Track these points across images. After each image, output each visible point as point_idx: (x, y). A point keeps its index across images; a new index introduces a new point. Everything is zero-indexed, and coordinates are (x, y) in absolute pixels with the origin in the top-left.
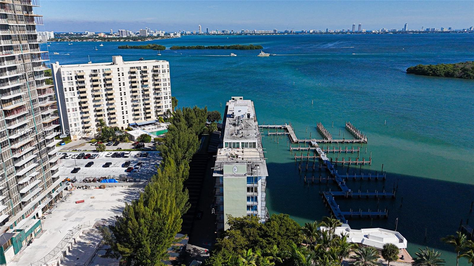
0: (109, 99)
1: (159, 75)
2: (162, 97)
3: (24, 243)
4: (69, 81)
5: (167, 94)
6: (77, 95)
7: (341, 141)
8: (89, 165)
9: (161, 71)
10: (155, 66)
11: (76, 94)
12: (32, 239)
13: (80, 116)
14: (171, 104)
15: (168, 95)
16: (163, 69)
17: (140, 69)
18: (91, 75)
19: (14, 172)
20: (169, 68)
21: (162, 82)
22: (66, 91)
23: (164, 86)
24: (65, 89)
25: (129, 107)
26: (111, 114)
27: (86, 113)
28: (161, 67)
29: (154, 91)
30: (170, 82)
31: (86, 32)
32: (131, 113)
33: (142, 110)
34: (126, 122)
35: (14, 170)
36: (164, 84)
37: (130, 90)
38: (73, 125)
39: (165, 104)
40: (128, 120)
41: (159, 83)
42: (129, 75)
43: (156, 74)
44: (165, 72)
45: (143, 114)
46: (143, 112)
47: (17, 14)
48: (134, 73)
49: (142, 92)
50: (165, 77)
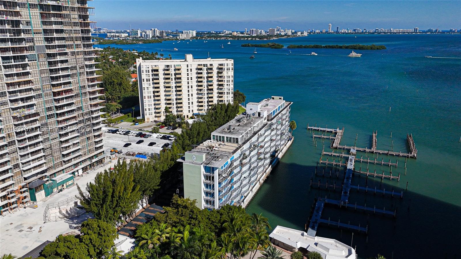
0: (178, 90)
1: (223, 73)
2: (224, 92)
3: (55, 190)
4: (147, 73)
5: (229, 90)
6: (152, 86)
7: (386, 152)
8: (139, 142)
9: (226, 69)
10: (221, 64)
11: (151, 84)
12: (64, 188)
13: (153, 103)
14: (233, 99)
15: (231, 91)
16: (227, 67)
17: (207, 66)
18: (164, 70)
19: (58, 138)
20: (233, 67)
21: (226, 79)
22: (144, 81)
23: (227, 82)
24: (143, 79)
25: (195, 100)
26: (179, 103)
27: (158, 100)
28: (226, 65)
29: (218, 86)
30: (233, 79)
31: (224, 31)
32: (196, 104)
33: (206, 102)
34: (191, 111)
35: (58, 136)
36: (227, 80)
37: (197, 84)
38: (147, 110)
39: (227, 99)
40: (192, 110)
41: (223, 79)
42: (196, 71)
43: (221, 71)
44: (229, 70)
45: (206, 106)
46: (206, 104)
47: (72, 21)
48: (201, 69)
49: (207, 87)
50: (229, 74)
